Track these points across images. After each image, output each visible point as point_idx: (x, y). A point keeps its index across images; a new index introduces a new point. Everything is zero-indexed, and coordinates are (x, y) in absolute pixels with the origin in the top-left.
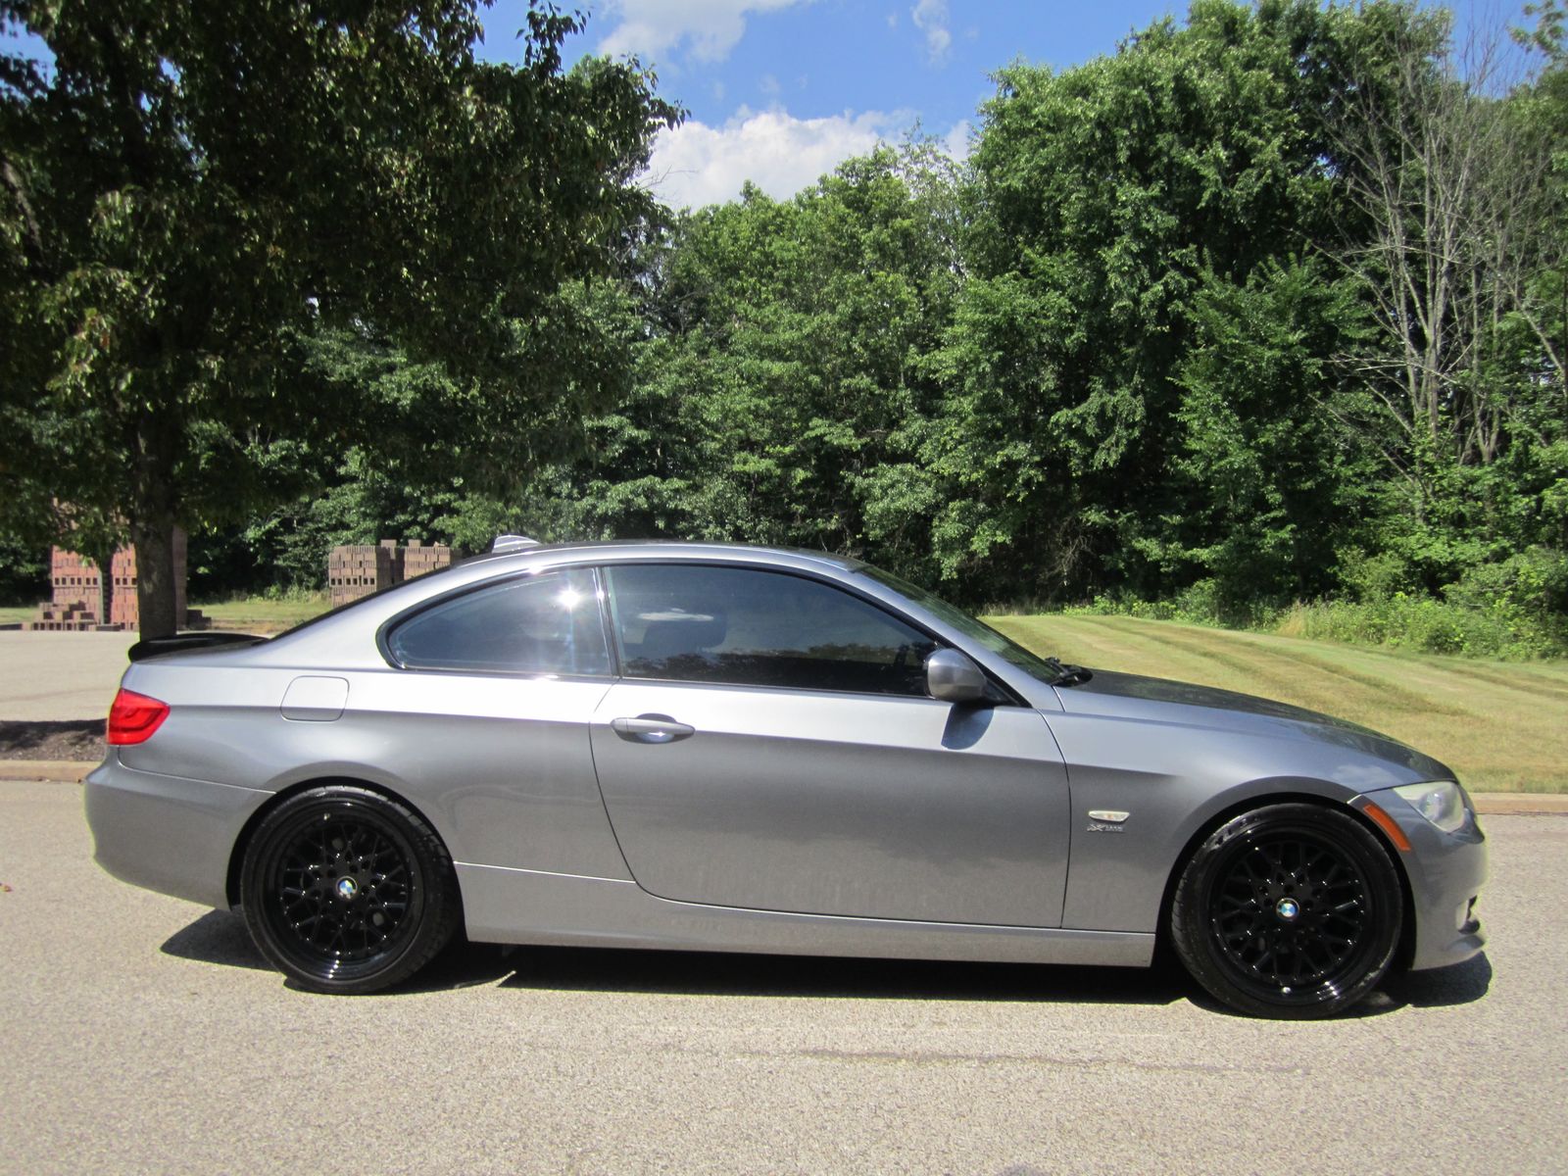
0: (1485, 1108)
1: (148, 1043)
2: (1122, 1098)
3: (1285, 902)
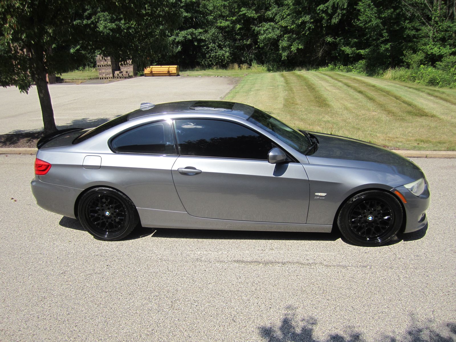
0: (418, 281)
1: (59, 261)
2: (319, 278)
3: (370, 216)
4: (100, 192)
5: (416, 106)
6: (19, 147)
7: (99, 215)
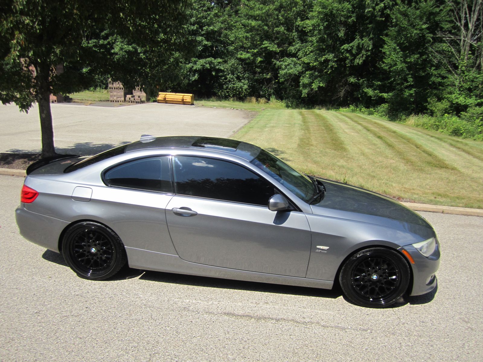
0: (421, 351)
1: (35, 298)
2: (314, 340)
3: (374, 275)
4: (88, 226)
5: (436, 157)
6: (13, 168)
7: (85, 251)
